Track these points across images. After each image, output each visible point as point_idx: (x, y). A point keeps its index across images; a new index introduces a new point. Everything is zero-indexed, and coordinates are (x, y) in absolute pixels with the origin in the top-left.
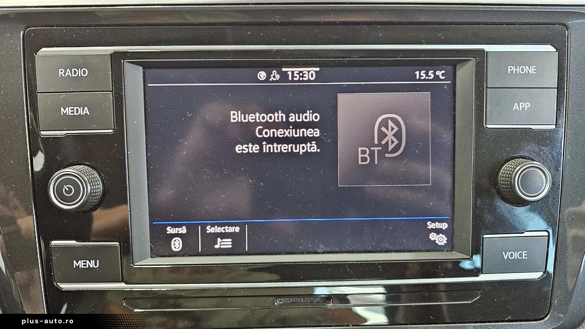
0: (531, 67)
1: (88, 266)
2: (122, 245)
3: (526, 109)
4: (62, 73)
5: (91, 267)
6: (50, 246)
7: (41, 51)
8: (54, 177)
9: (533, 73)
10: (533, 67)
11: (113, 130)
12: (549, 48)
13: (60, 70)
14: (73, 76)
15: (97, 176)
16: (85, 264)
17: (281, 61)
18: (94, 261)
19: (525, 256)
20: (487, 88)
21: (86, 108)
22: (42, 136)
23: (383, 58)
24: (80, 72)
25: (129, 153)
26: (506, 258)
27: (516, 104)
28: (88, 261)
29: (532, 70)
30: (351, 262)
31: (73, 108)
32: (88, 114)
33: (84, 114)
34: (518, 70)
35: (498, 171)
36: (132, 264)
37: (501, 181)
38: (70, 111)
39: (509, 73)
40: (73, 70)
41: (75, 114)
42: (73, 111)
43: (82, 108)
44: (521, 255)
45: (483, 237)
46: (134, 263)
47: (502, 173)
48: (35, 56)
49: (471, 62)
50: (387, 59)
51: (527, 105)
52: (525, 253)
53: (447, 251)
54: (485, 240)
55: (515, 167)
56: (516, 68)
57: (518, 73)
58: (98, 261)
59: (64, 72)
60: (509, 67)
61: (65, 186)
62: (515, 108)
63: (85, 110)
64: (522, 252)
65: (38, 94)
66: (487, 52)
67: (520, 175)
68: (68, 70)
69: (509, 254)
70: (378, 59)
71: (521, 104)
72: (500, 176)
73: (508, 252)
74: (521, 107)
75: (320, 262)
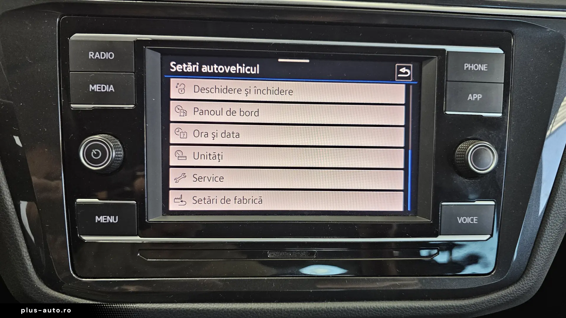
0: (483, 65)
1: (108, 222)
2: (138, 203)
3: (478, 100)
4: (92, 56)
5: (111, 221)
6: (76, 203)
7: (74, 36)
8: (84, 142)
9: (485, 70)
10: (485, 65)
11: (134, 106)
12: (498, 50)
13: (90, 53)
14: (102, 58)
15: (120, 144)
16: (106, 219)
17: (278, 53)
18: (113, 217)
19: (476, 221)
20: (447, 81)
21: (112, 86)
22: (72, 109)
23: (362, 53)
24: (107, 55)
25: (147, 125)
26: (460, 222)
27: (470, 95)
28: (108, 217)
29: (483, 68)
30: (332, 222)
31: (100, 85)
32: (114, 91)
33: (110, 91)
34: (472, 67)
35: (454, 150)
36: (146, 220)
37: (457, 158)
38: (98, 88)
39: (465, 69)
40: (101, 53)
41: (102, 91)
42: (100, 88)
43: (108, 86)
44: (472, 220)
45: (441, 204)
46: (148, 219)
47: (458, 151)
48: (69, 41)
49: (435, 59)
50: (366, 54)
51: (479, 96)
52: (476, 219)
53: (411, 216)
54: (443, 207)
55: (468, 146)
56: (471, 65)
57: (472, 69)
58: (117, 217)
59: (93, 54)
60: (465, 64)
61: (93, 150)
62: (469, 98)
63: (111, 88)
64: (473, 218)
65: (71, 72)
66: (447, 52)
67: (472, 152)
68: (97, 53)
69: (462, 219)
70: (358, 54)
71: (474, 95)
72: (456, 154)
73: (461, 217)
74: (474, 98)
75: (306, 222)
